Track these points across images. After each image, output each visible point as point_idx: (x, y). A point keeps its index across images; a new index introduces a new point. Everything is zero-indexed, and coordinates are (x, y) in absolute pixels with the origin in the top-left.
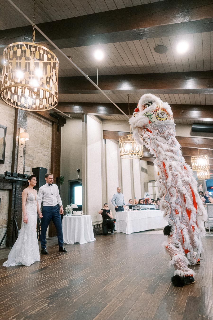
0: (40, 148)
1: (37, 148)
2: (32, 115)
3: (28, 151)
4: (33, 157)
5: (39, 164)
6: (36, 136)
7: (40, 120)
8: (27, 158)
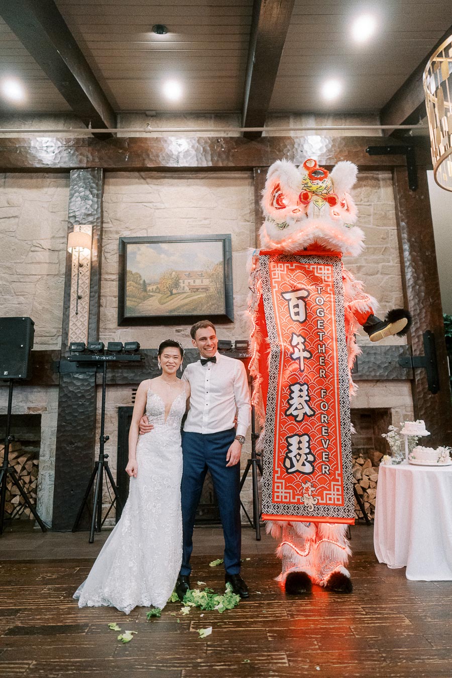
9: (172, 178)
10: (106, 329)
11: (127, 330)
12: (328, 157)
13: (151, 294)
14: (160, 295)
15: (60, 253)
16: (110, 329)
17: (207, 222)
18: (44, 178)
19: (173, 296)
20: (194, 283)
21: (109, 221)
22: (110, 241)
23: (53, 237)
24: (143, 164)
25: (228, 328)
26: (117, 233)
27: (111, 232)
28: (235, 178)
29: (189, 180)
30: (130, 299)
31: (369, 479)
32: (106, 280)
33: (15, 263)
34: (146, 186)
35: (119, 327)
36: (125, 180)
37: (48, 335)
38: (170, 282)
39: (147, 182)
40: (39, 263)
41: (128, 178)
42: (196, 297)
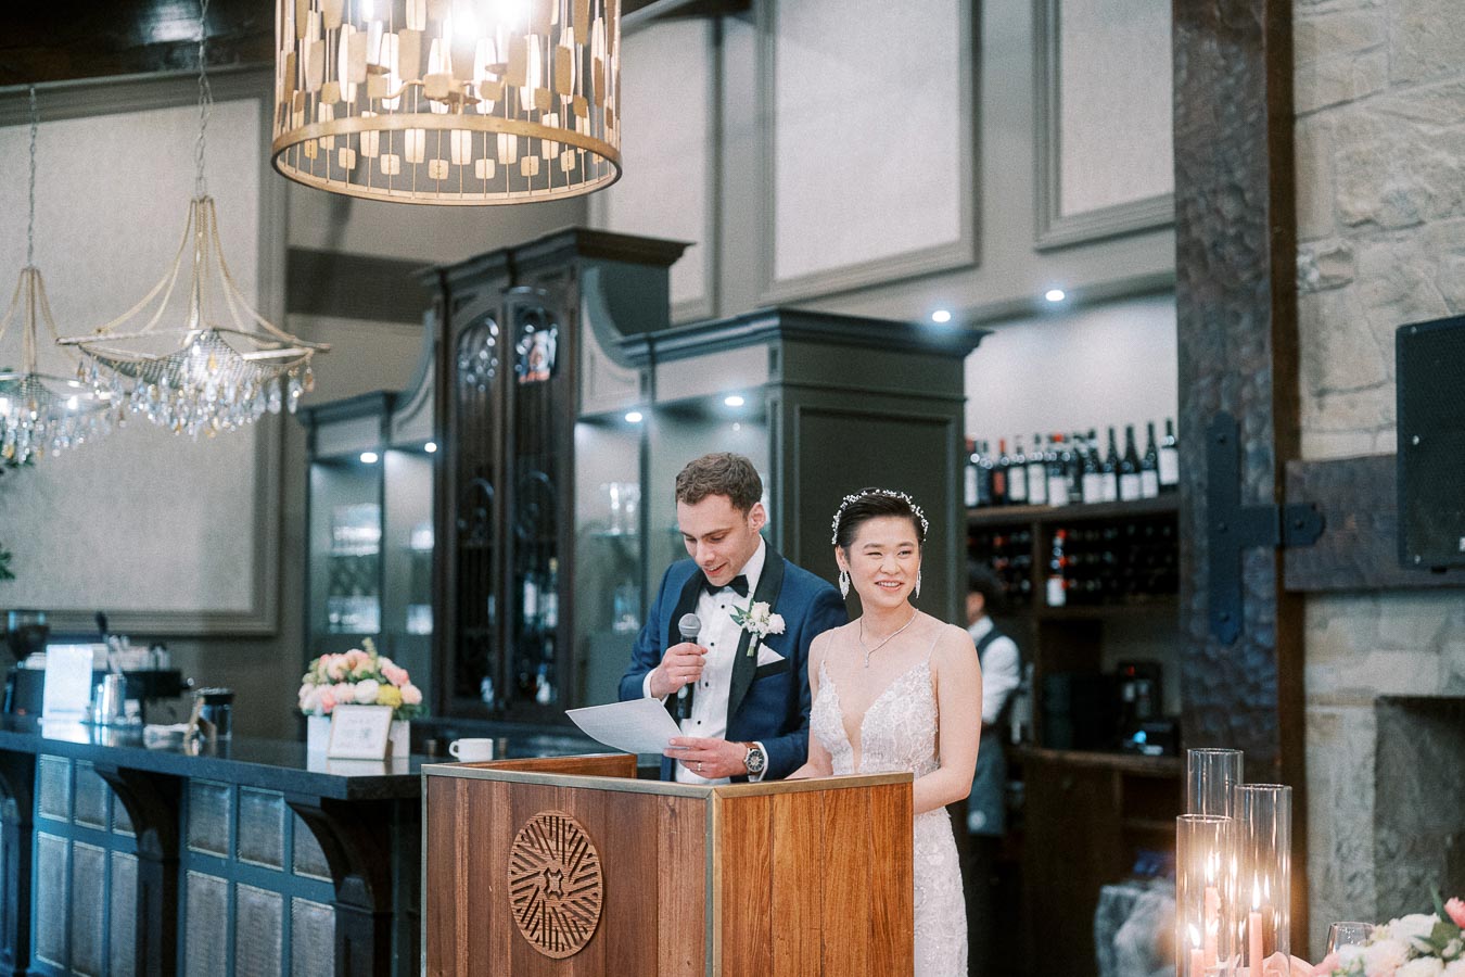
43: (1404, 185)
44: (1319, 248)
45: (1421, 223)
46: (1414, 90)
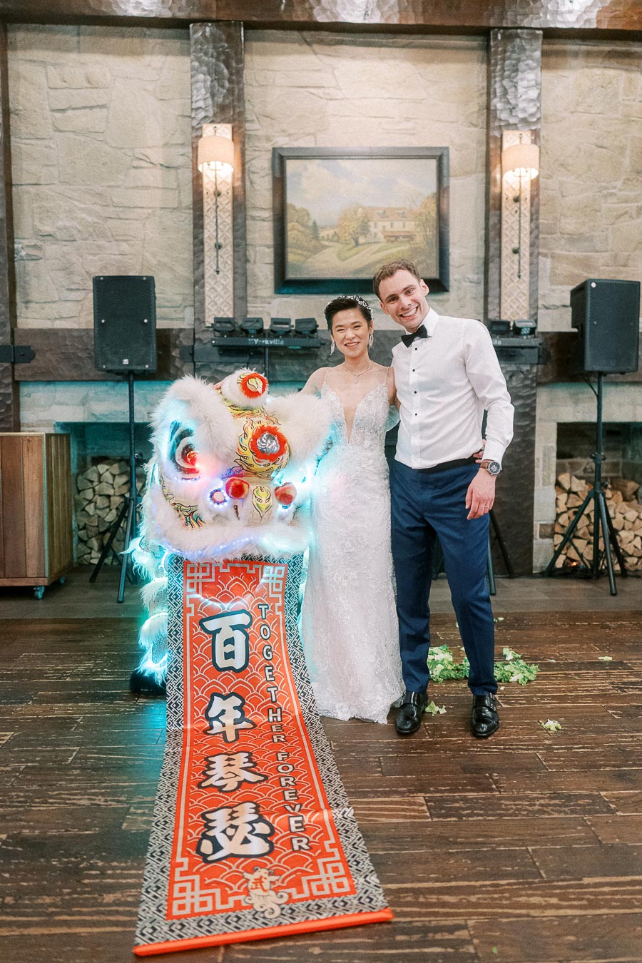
0: (632, 194)
1: (612, 194)
2: (576, 54)
3: (563, 221)
4: (590, 239)
5: (625, 266)
6: (605, 143)
7: (627, 61)
8: (558, 251)
9: (354, 43)
10: (255, 297)
11: (288, 299)
12: (612, 15)
13: (326, 243)
14: (339, 246)
15: (179, 171)
16: (264, 298)
17: (410, 125)
18: (145, 37)
19: (360, 247)
20: (392, 226)
21: (255, 118)
22: (257, 153)
23: (166, 145)
24: (311, 15)
25: (440, 301)
26: (268, 139)
27: (258, 138)
28: (457, 48)
29: (383, 49)
30: (294, 250)
31: (624, 518)
32: (254, 218)
33: (109, 186)
34: (313, 58)
35: (276, 295)
36: (279, 46)
37: (169, 304)
38: (354, 226)
39: (314, 51)
40: (147, 188)
41: (283, 41)
42: (394, 250)
43: (67, 224)
44: (26, 242)
45: (75, 240)
46: (72, 187)
